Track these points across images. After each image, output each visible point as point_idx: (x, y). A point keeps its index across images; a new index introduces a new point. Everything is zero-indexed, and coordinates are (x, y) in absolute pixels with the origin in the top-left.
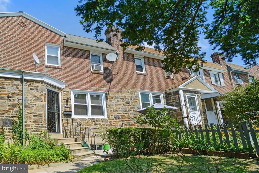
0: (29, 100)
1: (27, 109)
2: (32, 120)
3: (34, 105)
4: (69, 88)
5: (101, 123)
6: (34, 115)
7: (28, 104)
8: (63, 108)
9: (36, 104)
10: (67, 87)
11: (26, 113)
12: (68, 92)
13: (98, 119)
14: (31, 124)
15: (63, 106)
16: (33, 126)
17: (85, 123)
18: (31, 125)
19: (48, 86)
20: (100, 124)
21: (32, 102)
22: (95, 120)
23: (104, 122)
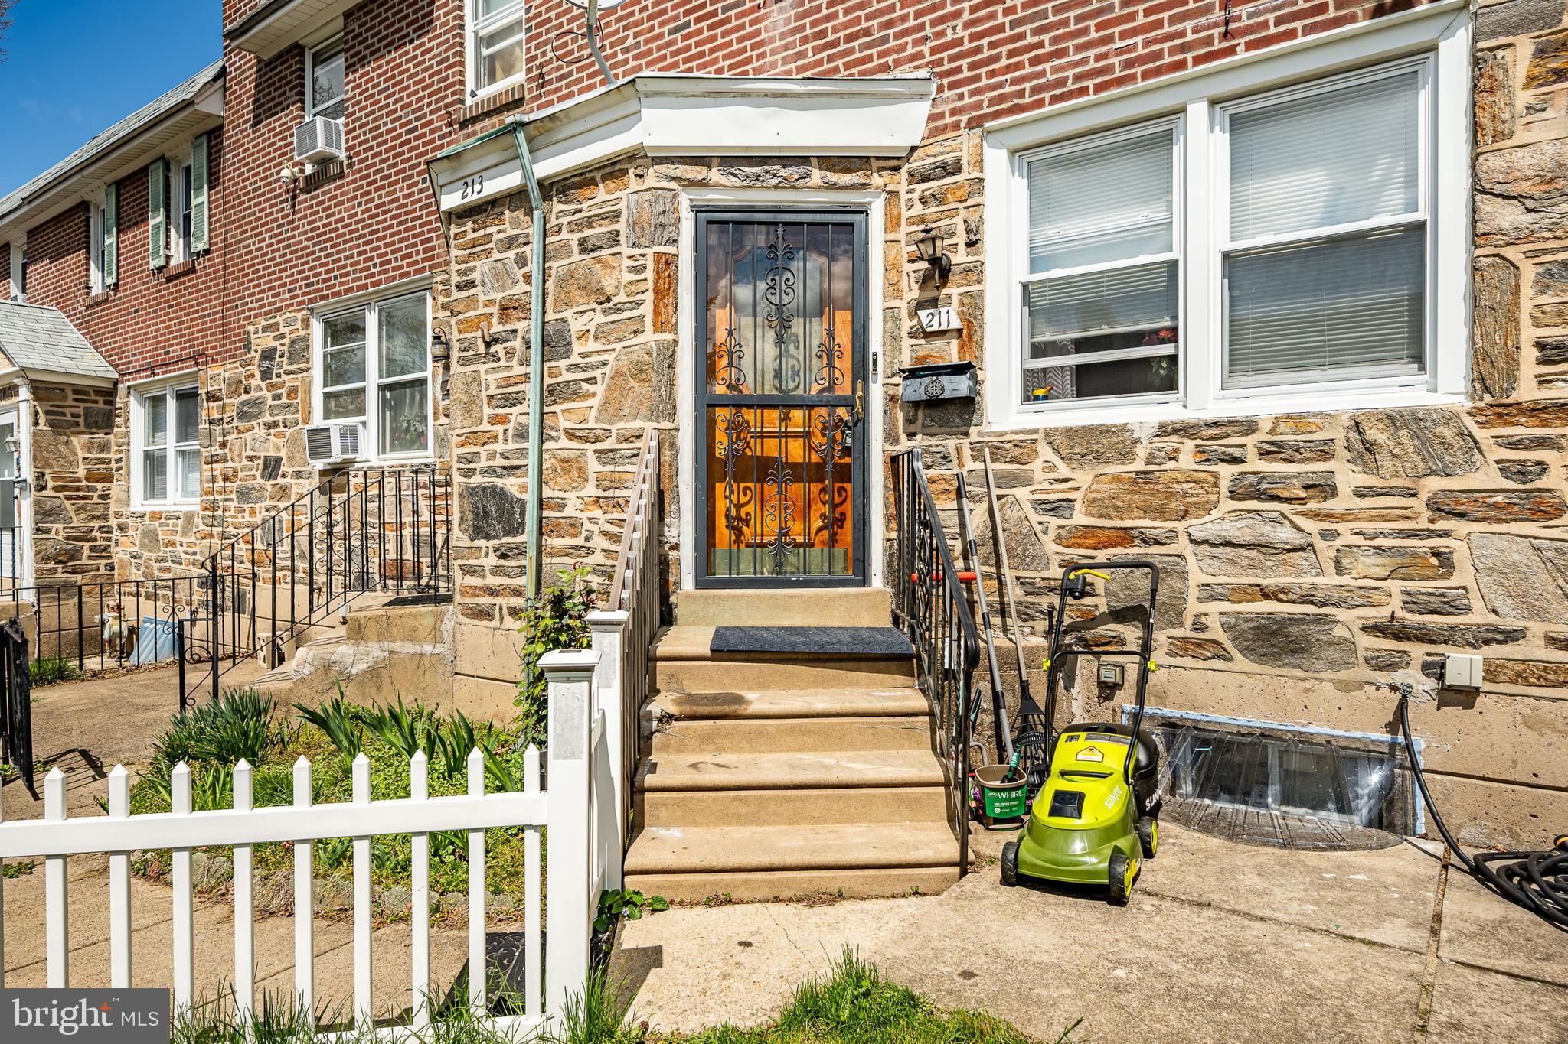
0: (574, 339)
1: (565, 406)
2: (591, 490)
3: (597, 373)
4: (964, 119)
5: (1348, 477)
6: (599, 446)
7: (571, 368)
8: (907, 343)
9: (605, 364)
10: (948, 120)
11: (563, 436)
12: (957, 170)
13: (1296, 419)
14: (584, 515)
15: (907, 325)
16: (595, 528)
17: (1116, 478)
18: (587, 525)
19: (702, 184)
20: (1324, 489)
21: (592, 345)
22: (1250, 441)
23: (1387, 463)
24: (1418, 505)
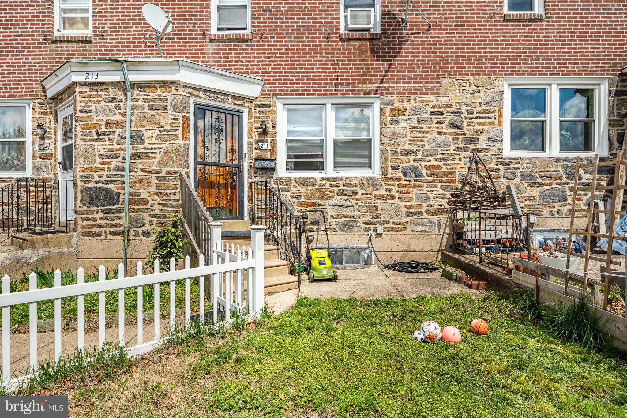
0: (145, 138)
1: (141, 161)
2: (153, 189)
3: (157, 151)
4: (272, 93)
5: (360, 191)
6: (157, 175)
7: (143, 148)
8: (254, 151)
9: (161, 148)
10: (267, 92)
11: (139, 170)
12: (270, 106)
13: (350, 178)
14: (150, 198)
15: (254, 146)
16: (156, 202)
17: (312, 190)
18: (151, 201)
19: (197, 96)
20: (355, 193)
21: (154, 141)
22: (341, 182)
23: (367, 188)
24: (372, 197)
